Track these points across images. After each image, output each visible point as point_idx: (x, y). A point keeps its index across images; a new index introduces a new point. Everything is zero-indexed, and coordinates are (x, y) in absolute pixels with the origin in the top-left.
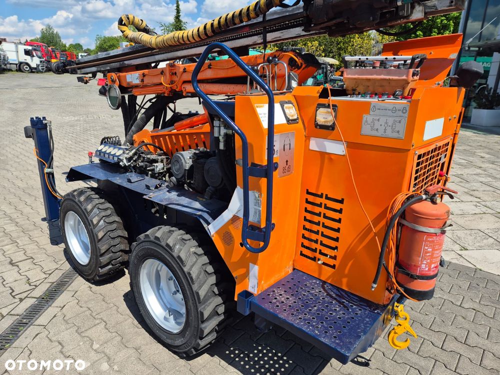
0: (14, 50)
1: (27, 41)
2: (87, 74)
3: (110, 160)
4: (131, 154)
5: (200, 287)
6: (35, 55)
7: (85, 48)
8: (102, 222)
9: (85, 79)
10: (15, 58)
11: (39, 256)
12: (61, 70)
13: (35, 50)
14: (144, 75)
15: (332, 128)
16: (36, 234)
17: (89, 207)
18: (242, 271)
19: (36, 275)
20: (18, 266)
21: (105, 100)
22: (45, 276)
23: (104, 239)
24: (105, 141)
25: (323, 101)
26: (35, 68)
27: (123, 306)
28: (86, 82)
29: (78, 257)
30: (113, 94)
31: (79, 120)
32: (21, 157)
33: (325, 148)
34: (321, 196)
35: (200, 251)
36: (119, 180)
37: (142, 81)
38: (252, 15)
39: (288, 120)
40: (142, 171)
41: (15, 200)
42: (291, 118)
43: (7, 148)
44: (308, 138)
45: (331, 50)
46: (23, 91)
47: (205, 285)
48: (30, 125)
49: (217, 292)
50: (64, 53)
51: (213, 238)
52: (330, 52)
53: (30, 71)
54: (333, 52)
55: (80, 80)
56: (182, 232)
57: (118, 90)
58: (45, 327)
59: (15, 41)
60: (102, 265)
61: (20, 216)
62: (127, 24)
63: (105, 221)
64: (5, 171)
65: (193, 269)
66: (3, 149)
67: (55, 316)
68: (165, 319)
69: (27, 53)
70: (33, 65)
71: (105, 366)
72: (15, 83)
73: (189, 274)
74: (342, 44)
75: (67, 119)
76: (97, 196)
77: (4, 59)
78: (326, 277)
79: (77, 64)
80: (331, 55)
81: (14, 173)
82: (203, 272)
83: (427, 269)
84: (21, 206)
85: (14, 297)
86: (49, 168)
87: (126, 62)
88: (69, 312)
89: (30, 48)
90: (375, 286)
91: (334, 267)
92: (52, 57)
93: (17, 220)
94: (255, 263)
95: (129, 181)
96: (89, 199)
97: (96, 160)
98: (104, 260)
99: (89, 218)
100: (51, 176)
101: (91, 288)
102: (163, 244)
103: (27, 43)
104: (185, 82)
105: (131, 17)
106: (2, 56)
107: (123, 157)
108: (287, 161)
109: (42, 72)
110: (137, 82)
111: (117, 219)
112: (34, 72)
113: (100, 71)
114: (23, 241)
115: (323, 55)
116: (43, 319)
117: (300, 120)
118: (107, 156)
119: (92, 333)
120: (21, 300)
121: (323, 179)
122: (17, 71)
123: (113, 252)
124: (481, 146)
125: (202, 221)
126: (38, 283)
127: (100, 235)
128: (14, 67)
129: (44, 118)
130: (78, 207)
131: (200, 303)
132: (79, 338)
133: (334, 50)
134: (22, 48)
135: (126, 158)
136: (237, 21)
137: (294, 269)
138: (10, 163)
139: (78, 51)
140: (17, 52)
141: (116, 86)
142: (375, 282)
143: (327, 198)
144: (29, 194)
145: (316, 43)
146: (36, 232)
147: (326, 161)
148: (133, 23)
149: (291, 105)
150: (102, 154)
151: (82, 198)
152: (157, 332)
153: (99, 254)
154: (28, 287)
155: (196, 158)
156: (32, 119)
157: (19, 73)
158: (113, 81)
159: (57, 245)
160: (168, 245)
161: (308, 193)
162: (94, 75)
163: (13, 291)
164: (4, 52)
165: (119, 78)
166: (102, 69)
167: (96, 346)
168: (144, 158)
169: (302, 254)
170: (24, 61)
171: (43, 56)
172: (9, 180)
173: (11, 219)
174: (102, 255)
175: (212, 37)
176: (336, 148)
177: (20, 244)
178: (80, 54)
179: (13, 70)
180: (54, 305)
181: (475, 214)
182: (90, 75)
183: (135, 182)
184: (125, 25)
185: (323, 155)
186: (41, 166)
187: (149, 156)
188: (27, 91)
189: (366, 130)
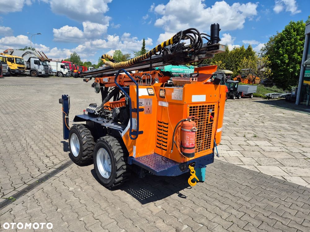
0: (56, 65)
1: (62, 60)
2: (88, 78)
3: (91, 112)
4: (99, 109)
5: (117, 156)
6: (66, 68)
7: (93, 64)
8: (85, 137)
9: (86, 80)
10: (56, 69)
11: (58, 155)
12: (77, 76)
13: (66, 65)
14: (110, 79)
15: (164, 97)
16: (58, 147)
17: (81, 131)
18: (131, 149)
19: (56, 161)
20: (49, 158)
21: (94, 89)
22: (60, 162)
23: (85, 144)
24: (91, 105)
25: (162, 88)
26: (65, 75)
27: (90, 173)
28: (87, 82)
29: (74, 154)
30: (97, 86)
31: (84, 101)
32: (54, 116)
33: (163, 104)
34: (162, 123)
35: (119, 144)
36: (94, 120)
37: (109, 81)
38: (146, 57)
39: (149, 94)
40: (104, 117)
41: (50, 134)
42: (150, 94)
43: (48, 113)
44: (158, 101)
45: (231, 65)
46: (59, 86)
47: (119, 156)
48: (61, 98)
49: (123, 160)
50: (81, 67)
51: (123, 138)
52: (230, 67)
53: (62, 76)
54: (232, 67)
55: (84, 80)
56: (113, 137)
57: (99, 85)
58: (58, 177)
59: (56, 60)
60: (84, 155)
61: (52, 140)
62: (105, 58)
63: (86, 137)
64: (46, 122)
65: (115, 150)
66: (46, 113)
67: (62, 174)
68: (105, 174)
69: (62, 67)
70: (64, 73)
71: (79, 190)
72: (54, 82)
73: (113, 151)
74: (238, 62)
75: (78, 100)
76: (85, 127)
77: (50, 70)
78: (164, 155)
79: (84, 74)
80: (231, 68)
81: (51, 123)
82: (119, 152)
83: (188, 145)
84: (52, 136)
85: (47, 167)
86: (67, 116)
87: (104, 73)
88: (68, 174)
89: (64, 64)
90: (172, 151)
91: (166, 150)
92: (74, 69)
93: (50, 141)
94: (135, 145)
95: (97, 120)
96: (81, 128)
97: (86, 113)
98: (85, 153)
99: (80, 135)
100: (67, 119)
101: (78, 167)
102: (105, 141)
103: (62, 62)
104: (125, 82)
105: (107, 55)
106: (49, 68)
107: (96, 111)
108: (148, 109)
109: (68, 77)
110: (107, 81)
111: (92, 137)
112: (64, 77)
113: (93, 77)
114: (52, 149)
115: (225, 68)
116: (58, 175)
117: (155, 95)
118: (90, 111)
119: (76, 180)
120: (50, 169)
121: (163, 116)
122: (56, 76)
123: (88, 150)
124: (307, 121)
125: (119, 132)
126: (57, 164)
127: (84, 142)
128: (54, 74)
129: (67, 95)
130: (76, 131)
131: (116, 163)
132: (71, 181)
133: (233, 66)
134: (60, 64)
135: (97, 111)
136: (141, 59)
137: (155, 153)
138: (50, 119)
139: (88, 66)
140: (57, 66)
141: (99, 83)
142: (172, 150)
143: (164, 123)
144: (57, 132)
145: (220, 62)
146: (58, 146)
147: (163, 109)
148: (107, 58)
149: (151, 89)
150: (89, 110)
151: (78, 127)
152: (101, 180)
153: (83, 151)
154: (53, 165)
155: (121, 109)
156: (63, 95)
157: (57, 77)
158: (98, 81)
159: (66, 152)
160: (107, 141)
161: (159, 122)
162: (91, 78)
163: (47, 166)
164: (50, 66)
165: (100, 80)
166: (94, 76)
167: (77, 184)
168: (105, 111)
169: (157, 147)
170: (60, 71)
171: (70, 68)
172: (48, 126)
173: (48, 141)
174: (84, 151)
175: (134, 64)
176: (165, 104)
177: (51, 150)
178: (89, 68)
179: (54, 75)
180: (63, 171)
181: (277, 152)
182: (89, 79)
183: (100, 120)
184: (104, 58)
185: (162, 107)
186: (64, 115)
187: (106, 111)
188: (60, 86)
189: (173, 98)
